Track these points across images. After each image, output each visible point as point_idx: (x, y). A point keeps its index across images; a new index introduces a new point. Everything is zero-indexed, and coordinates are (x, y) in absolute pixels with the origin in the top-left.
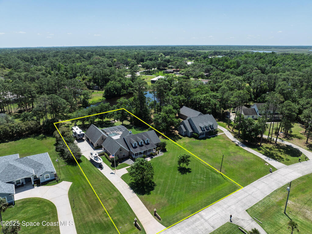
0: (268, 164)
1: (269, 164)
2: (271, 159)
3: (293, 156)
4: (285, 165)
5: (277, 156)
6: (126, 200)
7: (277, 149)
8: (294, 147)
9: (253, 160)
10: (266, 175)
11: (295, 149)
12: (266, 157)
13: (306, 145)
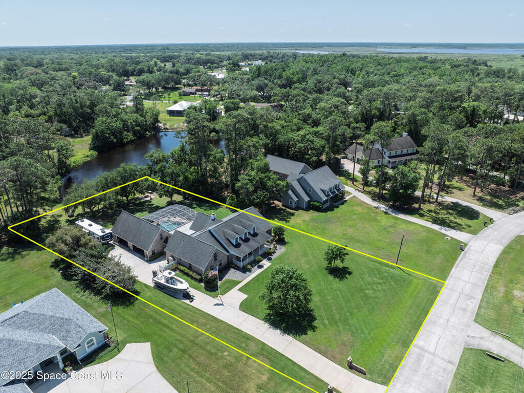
0: (449, 239)
1: (452, 238)
2: (447, 229)
3: (472, 220)
4: (471, 235)
5: (451, 221)
6: (280, 352)
7: (444, 212)
8: (464, 205)
9: (425, 234)
10: (459, 256)
11: (465, 206)
12: (439, 227)
13: (474, 198)
